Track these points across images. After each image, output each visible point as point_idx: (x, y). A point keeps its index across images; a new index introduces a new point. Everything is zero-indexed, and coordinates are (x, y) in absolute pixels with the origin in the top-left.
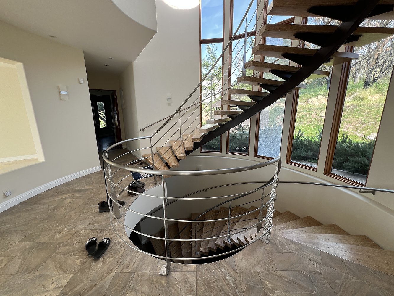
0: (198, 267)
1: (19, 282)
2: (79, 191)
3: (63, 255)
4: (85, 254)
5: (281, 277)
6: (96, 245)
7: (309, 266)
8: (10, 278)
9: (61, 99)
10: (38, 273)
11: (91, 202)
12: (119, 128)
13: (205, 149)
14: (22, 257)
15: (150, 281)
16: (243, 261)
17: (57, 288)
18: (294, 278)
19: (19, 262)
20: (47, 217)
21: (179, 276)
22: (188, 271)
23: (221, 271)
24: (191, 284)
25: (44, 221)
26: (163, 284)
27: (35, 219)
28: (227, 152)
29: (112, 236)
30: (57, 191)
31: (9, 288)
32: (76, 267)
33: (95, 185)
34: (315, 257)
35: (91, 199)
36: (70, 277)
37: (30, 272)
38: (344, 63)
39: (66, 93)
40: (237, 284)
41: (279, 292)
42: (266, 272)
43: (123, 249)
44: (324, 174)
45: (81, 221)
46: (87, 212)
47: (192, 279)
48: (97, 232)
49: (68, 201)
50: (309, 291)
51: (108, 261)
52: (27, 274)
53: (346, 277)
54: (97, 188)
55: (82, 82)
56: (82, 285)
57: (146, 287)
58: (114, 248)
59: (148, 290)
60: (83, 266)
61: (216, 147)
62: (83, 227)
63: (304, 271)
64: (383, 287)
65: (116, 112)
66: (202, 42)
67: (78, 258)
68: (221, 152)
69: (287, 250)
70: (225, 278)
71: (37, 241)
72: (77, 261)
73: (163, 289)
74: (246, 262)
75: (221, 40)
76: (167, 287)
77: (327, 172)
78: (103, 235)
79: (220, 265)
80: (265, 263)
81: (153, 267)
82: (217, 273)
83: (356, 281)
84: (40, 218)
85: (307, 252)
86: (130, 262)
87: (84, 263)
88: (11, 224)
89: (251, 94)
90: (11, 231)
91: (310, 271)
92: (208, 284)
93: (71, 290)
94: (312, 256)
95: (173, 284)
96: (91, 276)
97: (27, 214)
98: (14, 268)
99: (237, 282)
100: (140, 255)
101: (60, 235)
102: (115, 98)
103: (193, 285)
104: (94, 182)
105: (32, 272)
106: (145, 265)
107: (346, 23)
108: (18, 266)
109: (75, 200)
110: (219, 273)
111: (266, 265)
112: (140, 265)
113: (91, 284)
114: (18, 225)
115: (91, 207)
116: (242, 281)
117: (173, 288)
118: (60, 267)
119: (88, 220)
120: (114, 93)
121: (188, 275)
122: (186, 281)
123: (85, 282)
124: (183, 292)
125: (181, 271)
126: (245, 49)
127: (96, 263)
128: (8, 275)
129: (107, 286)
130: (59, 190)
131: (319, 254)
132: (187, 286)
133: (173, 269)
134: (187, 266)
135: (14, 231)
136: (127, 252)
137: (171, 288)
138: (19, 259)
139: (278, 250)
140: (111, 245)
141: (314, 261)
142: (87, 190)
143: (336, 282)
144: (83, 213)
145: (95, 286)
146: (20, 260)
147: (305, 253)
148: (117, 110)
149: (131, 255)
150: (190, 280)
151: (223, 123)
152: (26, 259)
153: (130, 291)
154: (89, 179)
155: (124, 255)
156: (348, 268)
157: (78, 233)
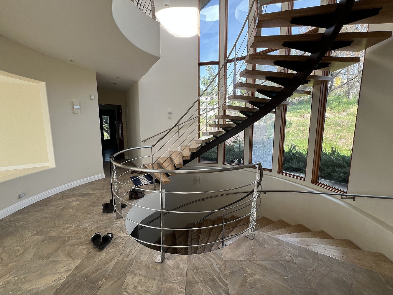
0: (189, 257)
1: (35, 265)
2: (85, 195)
3: (71, 246)
4: (91, 246)
5: (260, 265)
6: (100, 239)
7: (286, 257)
8: (27, 263)
9: (74, 113)
10: (50, 259)
11: (95, 205)
12: (122, 139)
13: (202, 160)
14: (36, 247)
15: (147, 267)
16: (229, 252)
17: (67, 270)
18: (272, 266)
19: (33, 251)
20: (56, 216)
21: (172, 264)
22: (181, 260)
23: (209, 260)
24: (182, 269)
25: (53, 220)
26: (158, 269)
27: (45, 218)
28: (224, 163)
29: (114, 232)
30: (64, 195)
31: (27, 270)
32: (83, 255)
33: (99, 190)
34: (293, 251)
35: (95, 202)
36: (78, 263)
37: (44, 259)
38: (322, 84)
39: (79, 107)
40: (222, 270)
41: (257, 276)
42: (248, 262)
43: (124, 243)
44: (312, 183)
45: (87, 220)
46: (92, 213)
47: (183, 266)
48: (101, 229)
49: (75, 203)
50: (283, 276)
51: (111, 252)
52: (41, 260)
53: (317, 266)
54: (101, 193)
55: (93, 98)
56: (88, 269)
57: (143, 271)
58: (116, 241)
59: (145, 273)
60: (89, 255)
61: (214, 159)
62: (88, 224)
63: (282, 261)
64: (348, 274)
65: (121, 125)
66: (200, 64)
67: (84, 249)
68: (218, 163)
69: (269, 245)
70: (212, 266)
71: (48, 235)
72: (84, 251)
73: (158, 272)
74: (232, 254)
75: (217, 63)
76: (162, 271)
77: (315, 181)
78: (106, 231)
79: (209, 256)
80: (248, 255)
81: (149, 257)
82: (205, 261)
83: (325, 269)
84: (50, 217)
85: (286, 247)
86: (130, 252)
87: (90, 253)
88: (24, 222)
89: (241, 110)
90: (25, 227)
91: (287, 261)
92: (197, 270)
93: (79, 272)
94: (290, 250)
95: (166, 269)
96: (96, 262)
97: (38, 213)
98: (29, 256)
99: (221, 268)
100: (139, 247)
101: (68, 231)
102: (120, 112)
103: (184, 270)
104: (98, 188)
105: (46, 259)
106: (143, 255)
107: (314, 54)
108: (32, 254)
109: (80, 203)
110: (207, 262)
111: (248, 256)
112: (139, 255)
113: (96, 268)
114: (30, 222)
115: (95, 208)
116: (226, 268)
117: (166, 272)
118: (69, 255)
119: (93, 219)
120: (119, 107)
121: (180, 263)
122: (178, 267)
123: (91, 267)
124: (175, 275)
125: (174, 259)
126: (235, 72)
127: (101, 252)
128: (25, 261)
129: (110, 270)
130: (66, 194)
131: (296, 248)
132: (178, 271)
133: (168, 258)
134: (180, 256)
135: (28, 227)
136: (128, 244)
137: (165, 272)
138: (33, 248)
139: (261, 245)
140: (113, 239)
141: (291, 254)
142: (92, 194)
143: (308, 269)
144: (89, 214)
145: (100, 269)
146: (34, 250)
147: (285, 248)
148: (122, 123)
149: (131, 247)
150: (181, 266)
151: (218, 136)
152: (39, 248)
153: (130, 273)
154: (94, 185)
155: (125, 247)
156: (321, 259)
157: (84, 229)
